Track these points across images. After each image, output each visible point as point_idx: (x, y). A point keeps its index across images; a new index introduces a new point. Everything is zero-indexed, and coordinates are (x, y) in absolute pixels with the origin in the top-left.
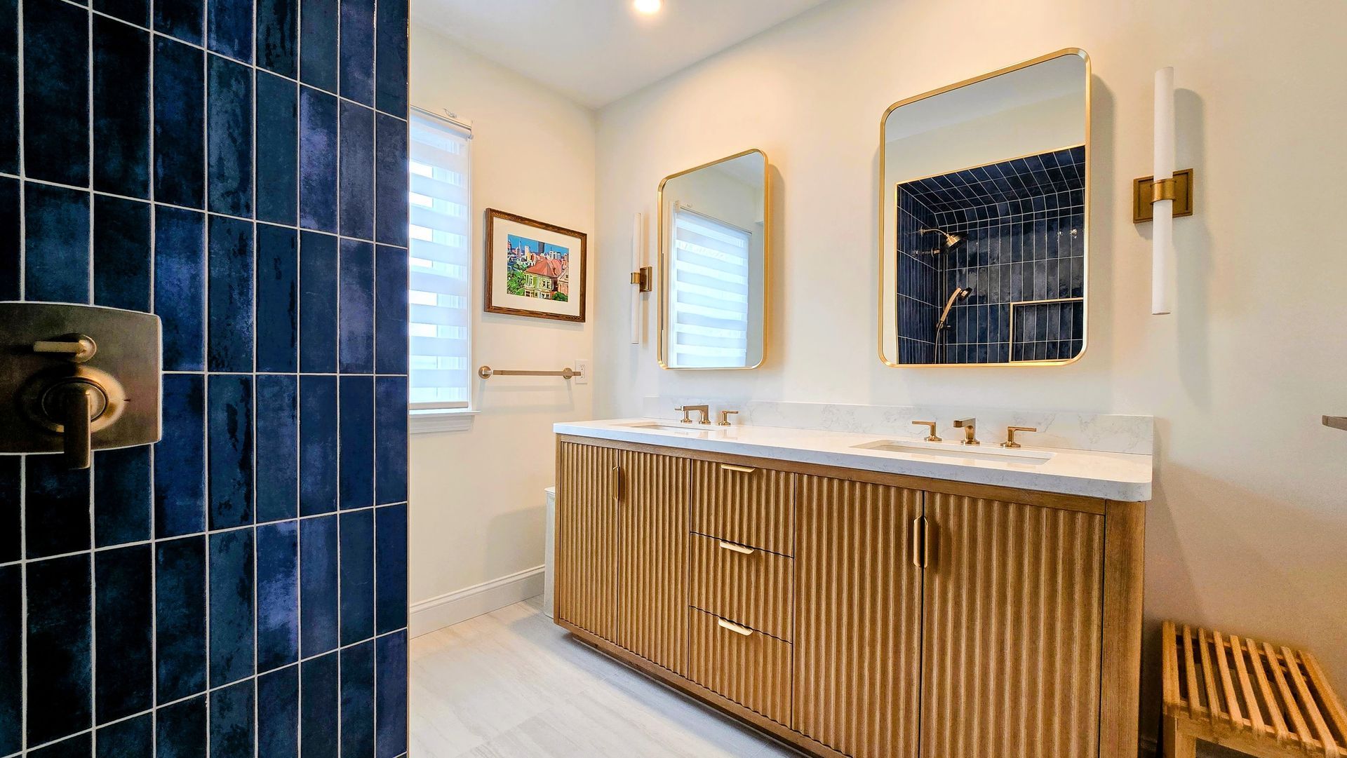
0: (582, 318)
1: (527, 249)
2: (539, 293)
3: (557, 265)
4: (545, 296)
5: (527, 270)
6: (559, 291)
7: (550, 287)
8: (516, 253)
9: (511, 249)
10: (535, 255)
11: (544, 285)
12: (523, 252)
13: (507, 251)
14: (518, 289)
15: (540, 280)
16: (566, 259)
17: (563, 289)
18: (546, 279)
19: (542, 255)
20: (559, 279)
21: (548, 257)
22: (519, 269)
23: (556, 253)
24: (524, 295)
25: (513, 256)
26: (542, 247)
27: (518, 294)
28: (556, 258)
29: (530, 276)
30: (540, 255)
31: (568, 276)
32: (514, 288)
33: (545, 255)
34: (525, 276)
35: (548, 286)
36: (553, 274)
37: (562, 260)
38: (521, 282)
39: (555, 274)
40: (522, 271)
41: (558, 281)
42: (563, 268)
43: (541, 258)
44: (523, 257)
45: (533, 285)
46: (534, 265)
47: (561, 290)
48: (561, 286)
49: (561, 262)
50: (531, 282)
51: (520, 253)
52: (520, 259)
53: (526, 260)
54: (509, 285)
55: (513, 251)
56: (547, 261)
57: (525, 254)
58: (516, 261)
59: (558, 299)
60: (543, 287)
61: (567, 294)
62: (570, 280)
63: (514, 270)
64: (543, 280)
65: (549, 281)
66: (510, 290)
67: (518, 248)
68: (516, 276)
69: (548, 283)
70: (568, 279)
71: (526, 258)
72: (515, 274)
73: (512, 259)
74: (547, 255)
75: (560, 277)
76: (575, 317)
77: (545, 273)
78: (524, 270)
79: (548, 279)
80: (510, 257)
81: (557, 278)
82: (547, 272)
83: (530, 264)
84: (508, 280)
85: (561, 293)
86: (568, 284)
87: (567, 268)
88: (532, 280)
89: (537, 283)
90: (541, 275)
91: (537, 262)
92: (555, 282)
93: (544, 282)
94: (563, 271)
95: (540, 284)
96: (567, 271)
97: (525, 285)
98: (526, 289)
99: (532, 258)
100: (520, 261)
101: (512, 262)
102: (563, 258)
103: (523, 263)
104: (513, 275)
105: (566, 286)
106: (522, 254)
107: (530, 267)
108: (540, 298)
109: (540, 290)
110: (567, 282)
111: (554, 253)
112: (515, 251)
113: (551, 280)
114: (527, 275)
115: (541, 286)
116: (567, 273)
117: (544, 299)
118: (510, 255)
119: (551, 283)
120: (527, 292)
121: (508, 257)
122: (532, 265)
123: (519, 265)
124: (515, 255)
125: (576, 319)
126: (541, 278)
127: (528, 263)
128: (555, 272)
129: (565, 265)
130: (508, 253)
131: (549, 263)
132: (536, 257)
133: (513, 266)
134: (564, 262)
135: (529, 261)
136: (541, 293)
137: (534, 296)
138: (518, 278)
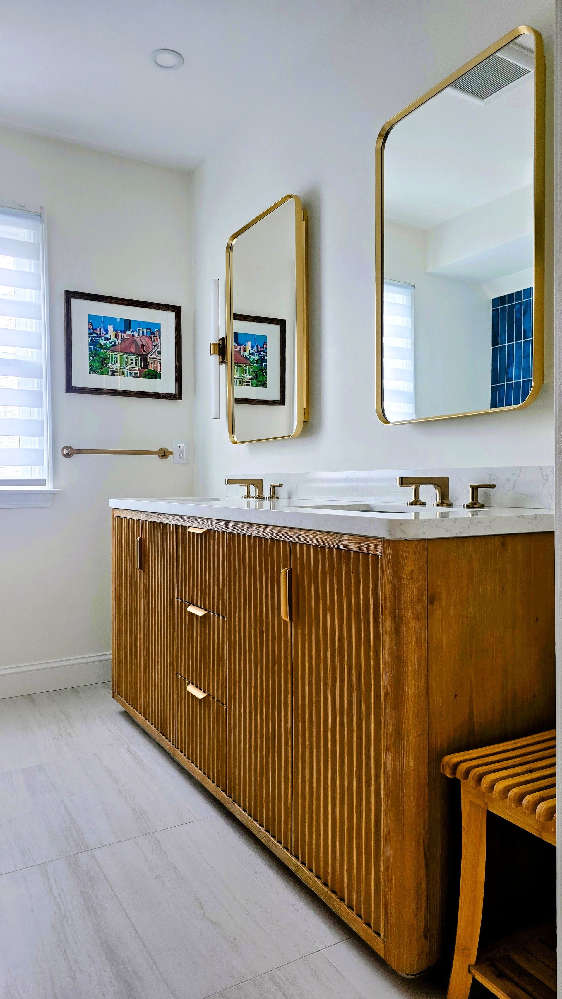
0: (178, 396)
1: (110, 328)
2: (125, 371)
3: (146, 341)
4: (133, 375)
5: (112, 348)
6: (150, 368)
7: (139, 364)
8: (98, 332)
9: (93, 329)
10: (120, 333)
11: (132, 363)
12: (107, 331)
13: (87, 331)
14: (101, 368)
15: (127, 359)
16: (157, 334)
17: (154, 366)
18: (134, 357)
19: (129, 332)
21: (136, 334)
22: (102, 348)
23: (145, 330)
24: (108, 374)
25: (95, 335)
26: (128, 324)
27: (102, 373)
28: (145, 334)
29: (115, 355)
30: (127, 333)
31: (160, 352)
32: (97, 368)
33: (132, 332)
34: (109, 355)
35: (136, 363)
36: (143, 351)
37: (153, 336)
38: (105, 361)
39: (144, 351)
40: (105, 350)
41: (148, 357)
42: (154, 344)
43: (127, 335)
44: (106, 336)
45: (119, 364)
46: (120, 343)
47: (153, 367)
48: (152, 363)
49: (151, 338)
50: (116, 360)
51: (103, 332)
52: (103, 338)
53: (110, 339)
54: (91, 365)
55: (95, 331)
56: (135, 338)
57: (109, 333)
58: (99, 341)
59: (150, 377)
60: (131, 364)
61: (159, 371)
62: (163, 356)
63: (96, 350)
64: (130, 358)
65: (137, 359)
66: (93, 370)
67: (101, 327)
68: (98, 356)
69: (136, 360)
70: (160, 355)
71: (109, 337)
72: (98, 353)
73: (94, 338)
74: (135, 332)
75: (150, 354)
76: (170, 395)
77: (133, 351)
78: (107, 349)
79: (136, 357)
80: (91, 337)
81: (147, 355)
82: (134, 349)
83: (115, 342)
84: (90, 359)
85: (153, 370)
86: (160, 360)
87: (159, 344)
88: (117, 358)
89: (124, 361)
90: (127, 353)
91: (123, 340)
92: (145, 360)
93: (132, 360)
94: (154, 347)
95: (127, 362)
96: (159, 347)
97: (109, 364)
98: (110, 368)
99: (117, 336)
100: (103, 340)
101: (94, 342)
102: (154, 334)
103: (107, 342)
104: (96, 355)
105: (158, 362)
106: (105, 333)
107: (114, 346)
108: (127, 376)
109: (127, 368)
110: (159, 358)
111: (143, 329)
112: (97, 331)
113: (139, 357)
114: (111, 353)
115: (128, 364)
116: (159, 349)
117: (133, 377)
118: (91, 335)
119: (140, 361)
120: (112, 371)
121: (89, 337)
122: (117, 343)
123: (102, 345)
124: (98, 334)
125: (170, 396)
126: (128, 356)
127: (112, 341)
128: (145, 350)
129: (157, 340)
130: (89, 334)
131: (136, 340)
132: (122, 335)
133: (95, 346)
134: (155, 338)
135: (113, 340)
136: (129, 371)
137: (120, 374)
138: (102, 357)
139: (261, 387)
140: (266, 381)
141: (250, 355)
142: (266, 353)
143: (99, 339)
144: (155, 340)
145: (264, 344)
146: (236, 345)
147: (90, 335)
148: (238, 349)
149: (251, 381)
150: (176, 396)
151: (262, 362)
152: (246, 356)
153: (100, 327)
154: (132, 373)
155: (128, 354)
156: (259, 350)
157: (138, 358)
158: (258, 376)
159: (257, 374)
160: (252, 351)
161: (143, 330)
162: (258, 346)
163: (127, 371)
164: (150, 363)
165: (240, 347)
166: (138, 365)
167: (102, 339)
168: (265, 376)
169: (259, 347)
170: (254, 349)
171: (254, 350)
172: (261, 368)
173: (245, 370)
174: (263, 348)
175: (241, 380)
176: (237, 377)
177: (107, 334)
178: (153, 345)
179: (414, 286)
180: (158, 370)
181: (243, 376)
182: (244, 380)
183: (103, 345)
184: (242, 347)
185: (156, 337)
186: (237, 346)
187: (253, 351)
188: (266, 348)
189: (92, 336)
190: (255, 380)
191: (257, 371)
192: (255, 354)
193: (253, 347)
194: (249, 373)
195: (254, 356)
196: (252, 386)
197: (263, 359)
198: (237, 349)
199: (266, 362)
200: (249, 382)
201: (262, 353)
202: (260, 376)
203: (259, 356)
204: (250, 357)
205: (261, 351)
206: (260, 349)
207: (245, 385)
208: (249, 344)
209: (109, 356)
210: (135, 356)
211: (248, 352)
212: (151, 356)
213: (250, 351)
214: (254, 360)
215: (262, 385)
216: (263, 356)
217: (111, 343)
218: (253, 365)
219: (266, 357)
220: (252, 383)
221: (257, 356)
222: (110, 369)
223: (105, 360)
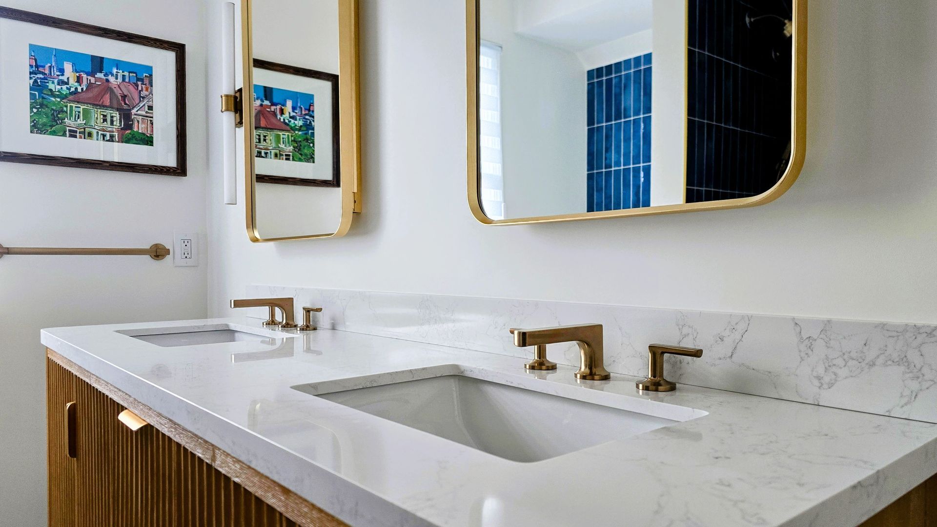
0: (180, 170)
1: (68, 67)
2: (94, 132)
3: (129, 90)
4: (108, 138)
5: (71, 97)
6: (135, 129)
8: (47, 72)
9: (37, 66)
10: (84, 76)
11: (105, 120)
12: (62, 71)
13: (27, 70)
14: (52, 126)
15: (97, 114)
16: (146, 81)
17: (142, 126)
18: (109, 113)
19: (99, 75)
20: (134, 111)
21: (111, 79)
22: (53, 95)
23: (126, 74)
24: (64, 135)
25: (41, 76)
26: (98, 64)
27: (54, 133)
28: (127, 80)
29: (76, 107)
30: (96, 76)
31: (152, 107)
32: (44, 125)
33: (104, 75)
34: (66, 106)
35: (112, 122)
36: (123, 104)
37: (139, 83)
38: (59, 116)
39: (125, 104)
40: (59, 100)
41: (133, 114)
42: (142, 95)
43: (97, 79)
44: (61, 77)
45: (83, 120)
46: (84, 90)
47: (140, 127)
48: (138, 122)
49: (137, 86)
50: (79, 115)
51: (55, 72)
52: (56, 81)
53: (67, 83)
54: (35, 120)
55: (41, 69)
56: (110, 85)
57: (65, 74)
58: (48, 84)
59: (135, 141)
60: (103, 122)
61: (150, 134)
62: (157, 113)
63: (43, 98)
64: (102, 113)
65: (114, 115)
66: (36, 128)
67: (52, 65)
68: (47, 107)
69: (112, 117)
70: (152, 112)
71: (66, 80)
72: (45, 103)
73: (39, 81)
74: (110, 76)
75: (136, 109)
76: (168, 168)
77: (108, 103)
78: (63, 97)
79: (112, 112)
80: (34, 78)
81: (130, 110)
82: (109, 101)
83: (76, 89)
84: (32, 111)
85: (140, 131)
86: (151, 119)
87: (151, 95)
88: (79, 112)
89: (91, 117)
90: (97, 105)
91: (90, 86)
92: (126, 117)
93: (105, 116)
94: (142, 99)
95: (97, 118)
96: (151, 100)
97: (66, 120)
98: (68, 126)
99: (79, 80)
100: (56, 84)
101: (39, 86)
102: (142, 80)
103: (62, 88)
104: (42, 105)
105: (149, 122)
106: (58, 73)
107: (75, 94)
108: (97, 140)
109: (96, 127)
110: (151, 115)
111: (123, 72)
112: (44, 70)
113: (118, 113)
114: (69, 105)
115: (98, 121)
116: (151, 103)
117: (106, 141)
118: (34, 75)
119: (118, 118)
120: (70, 131)
121: (31, 78)
122: (79, 90)
123: (54, 90)
124: (46, 74)
125: (168, 170)
126: (99, 110)
127: (70, 87)
128: (127, 102)
129: (147, 90)
130: (31, 73)
131: (113, 87)
132: (87, 79)
133: (41, 92)
134: (144, 86)
135: (72, 85)
136: (100, 132)
137: (85, 136)
138: (53, 109)
139: (306, 162)
140: (313, 154)
141: (290, 119)
142: (313, 117)
143: (48, 82)
144: (144, 89)
145: (310, 106)
146: (270, 104)
147: (32, 76)
148: (273, 110)
149: (291, 154)
150: (179, 171)
151: (308, 129)
152: (284, 119)
153: (50, 65)
154: (105, 136)
155: (98, 107)
156: (303, 113)
157: (116, 114)
158: (302, 148)
159: (301, 145)
160: (292, 114)
161: (123, 74)
162: (301, 108)
163: (98, 133)
164: (136, 122)
165: (275, 107)
166: (115, 123)
167: (53, 83)
168: (311, 147)
169: (303, 108)
170: (296, 111)
171: (296, 113)
172: (307, 138)
173: (283, 138)
174: (309, 110)
175: (278, 152)
176: (271, 148)
177: (63, 75)
178: (140, 97)
179: (501, 47)
180: (149, 132)
181: (280, 146)
182: (281, 152)
183: (55, 92)
184: (278, 107)
185: (146, 85)
186: (271, 106)
187: (294, 114)
188: (313, 111)
189: (36, 76)
190: (298, 152)
191: (300, 141)
192: (298, 118)
193: (294, 109)
194: (289, 143)
195: (296, 120)
196: (293, 160)
197: (308, 125)
198: (271, 109)
199: (313, 129)
200: (289, 155)
201: (307, 117)
202: (304, 148)
203: (303, 121)
204: (290, 121)
205: (306, 115)
206: (305, 111)
207: (283, 159)
208: (289, 104)
209: (65, 109)
210: (110, 110)
211: (286, 115)
212: (137, 111)
213: (290, 113)
214: (296, 126)
215: (308, 160)
216: (309, 121)
217: (69, 89)
218: (295, 133)
219: (312, 122)
220: (293, 157)
221: (299, 120)
222: (68, 128)
223: (59, 114)
